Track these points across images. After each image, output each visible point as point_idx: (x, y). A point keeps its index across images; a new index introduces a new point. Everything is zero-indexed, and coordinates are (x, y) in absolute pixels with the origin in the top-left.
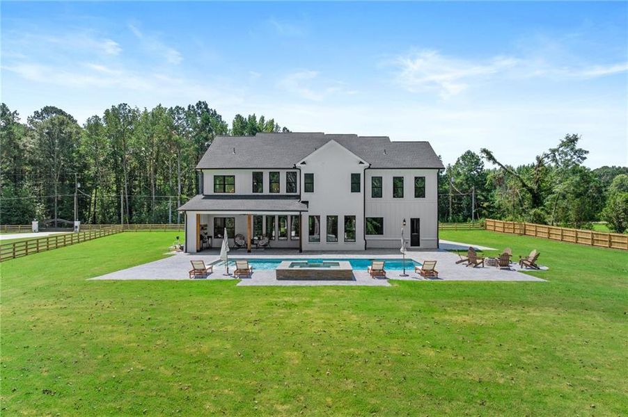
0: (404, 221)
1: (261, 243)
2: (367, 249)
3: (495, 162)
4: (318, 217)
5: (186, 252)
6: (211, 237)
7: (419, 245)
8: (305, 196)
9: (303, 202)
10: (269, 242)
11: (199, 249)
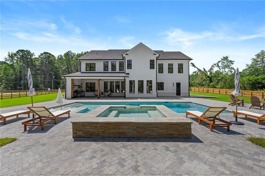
0: (173, 84)
1: (107, 94)
2: (158, 97)
3: (195, 67)
4: (134, 81)
5: (65, 98)
6: (84, 92)
7: (180, 95)
8: (127, 71)
9: (126, 74)
10: (111, 94)
11: (72, 97)
